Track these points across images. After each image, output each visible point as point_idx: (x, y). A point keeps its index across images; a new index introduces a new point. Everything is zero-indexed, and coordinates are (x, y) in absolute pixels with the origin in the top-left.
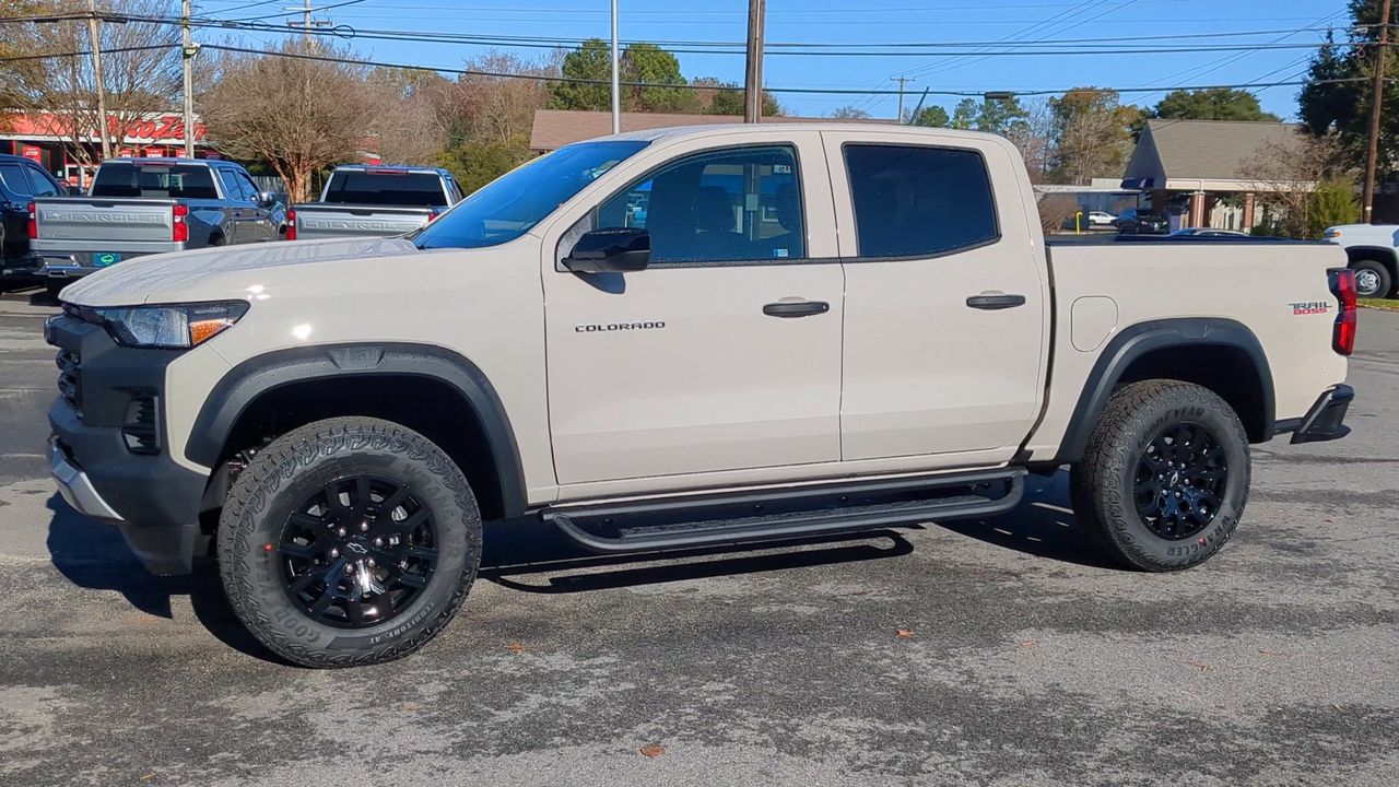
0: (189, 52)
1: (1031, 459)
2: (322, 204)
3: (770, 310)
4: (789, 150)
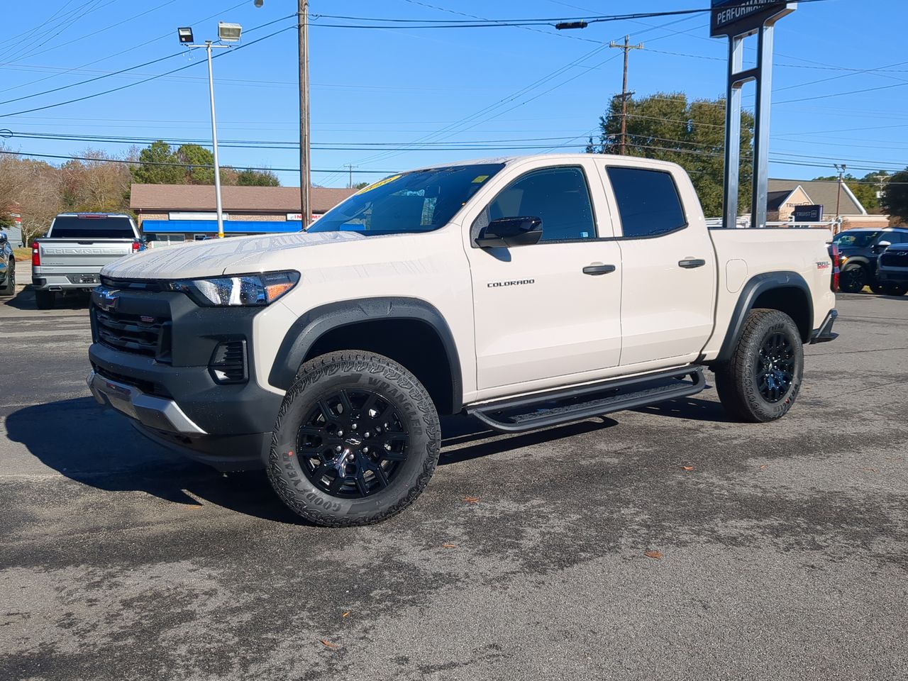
1: (705, 360)
2: (47, 238)
3: (587, 271)
4: (579, 170)
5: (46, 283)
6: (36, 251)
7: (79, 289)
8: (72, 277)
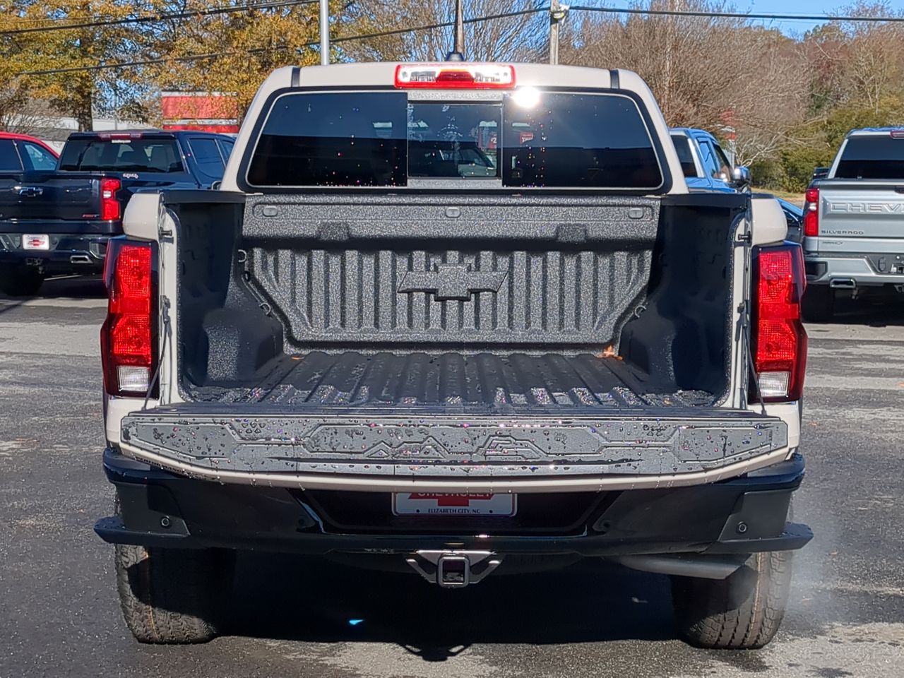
0: (558, 16)
2: (831, 180)
5: (826, 271)
6: (813, 207)
7: (890, 286)
8: (877, 261)
